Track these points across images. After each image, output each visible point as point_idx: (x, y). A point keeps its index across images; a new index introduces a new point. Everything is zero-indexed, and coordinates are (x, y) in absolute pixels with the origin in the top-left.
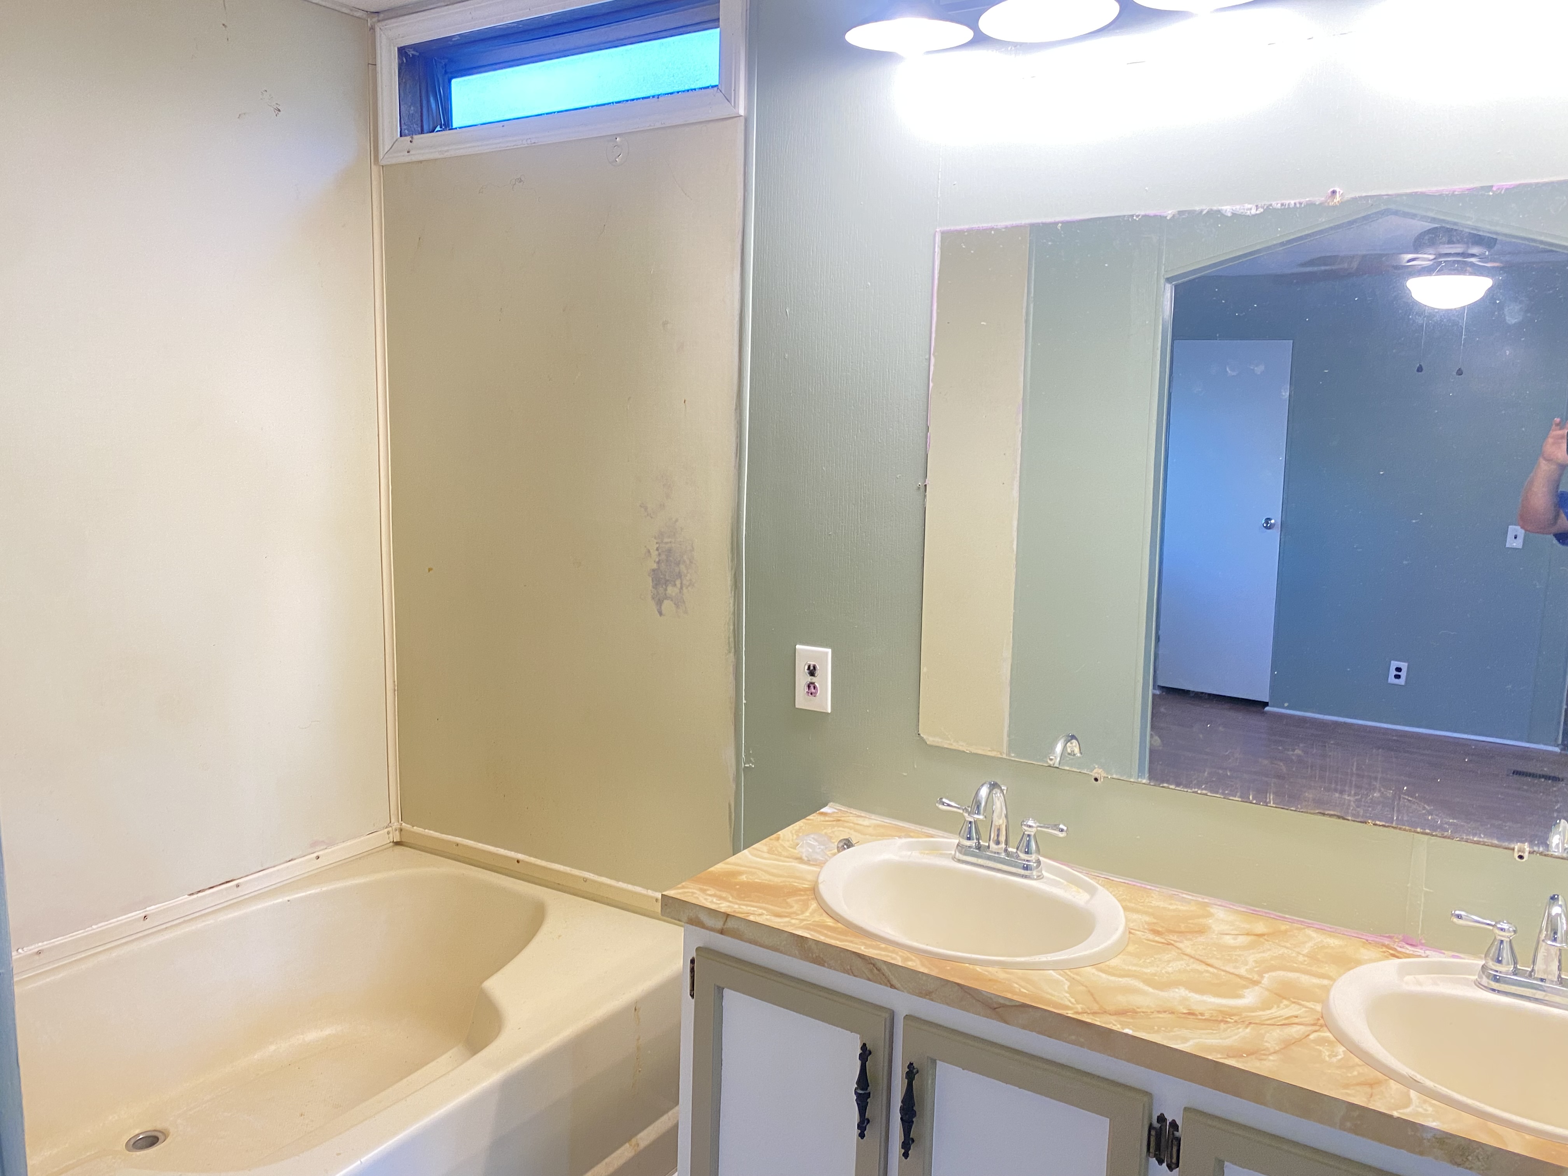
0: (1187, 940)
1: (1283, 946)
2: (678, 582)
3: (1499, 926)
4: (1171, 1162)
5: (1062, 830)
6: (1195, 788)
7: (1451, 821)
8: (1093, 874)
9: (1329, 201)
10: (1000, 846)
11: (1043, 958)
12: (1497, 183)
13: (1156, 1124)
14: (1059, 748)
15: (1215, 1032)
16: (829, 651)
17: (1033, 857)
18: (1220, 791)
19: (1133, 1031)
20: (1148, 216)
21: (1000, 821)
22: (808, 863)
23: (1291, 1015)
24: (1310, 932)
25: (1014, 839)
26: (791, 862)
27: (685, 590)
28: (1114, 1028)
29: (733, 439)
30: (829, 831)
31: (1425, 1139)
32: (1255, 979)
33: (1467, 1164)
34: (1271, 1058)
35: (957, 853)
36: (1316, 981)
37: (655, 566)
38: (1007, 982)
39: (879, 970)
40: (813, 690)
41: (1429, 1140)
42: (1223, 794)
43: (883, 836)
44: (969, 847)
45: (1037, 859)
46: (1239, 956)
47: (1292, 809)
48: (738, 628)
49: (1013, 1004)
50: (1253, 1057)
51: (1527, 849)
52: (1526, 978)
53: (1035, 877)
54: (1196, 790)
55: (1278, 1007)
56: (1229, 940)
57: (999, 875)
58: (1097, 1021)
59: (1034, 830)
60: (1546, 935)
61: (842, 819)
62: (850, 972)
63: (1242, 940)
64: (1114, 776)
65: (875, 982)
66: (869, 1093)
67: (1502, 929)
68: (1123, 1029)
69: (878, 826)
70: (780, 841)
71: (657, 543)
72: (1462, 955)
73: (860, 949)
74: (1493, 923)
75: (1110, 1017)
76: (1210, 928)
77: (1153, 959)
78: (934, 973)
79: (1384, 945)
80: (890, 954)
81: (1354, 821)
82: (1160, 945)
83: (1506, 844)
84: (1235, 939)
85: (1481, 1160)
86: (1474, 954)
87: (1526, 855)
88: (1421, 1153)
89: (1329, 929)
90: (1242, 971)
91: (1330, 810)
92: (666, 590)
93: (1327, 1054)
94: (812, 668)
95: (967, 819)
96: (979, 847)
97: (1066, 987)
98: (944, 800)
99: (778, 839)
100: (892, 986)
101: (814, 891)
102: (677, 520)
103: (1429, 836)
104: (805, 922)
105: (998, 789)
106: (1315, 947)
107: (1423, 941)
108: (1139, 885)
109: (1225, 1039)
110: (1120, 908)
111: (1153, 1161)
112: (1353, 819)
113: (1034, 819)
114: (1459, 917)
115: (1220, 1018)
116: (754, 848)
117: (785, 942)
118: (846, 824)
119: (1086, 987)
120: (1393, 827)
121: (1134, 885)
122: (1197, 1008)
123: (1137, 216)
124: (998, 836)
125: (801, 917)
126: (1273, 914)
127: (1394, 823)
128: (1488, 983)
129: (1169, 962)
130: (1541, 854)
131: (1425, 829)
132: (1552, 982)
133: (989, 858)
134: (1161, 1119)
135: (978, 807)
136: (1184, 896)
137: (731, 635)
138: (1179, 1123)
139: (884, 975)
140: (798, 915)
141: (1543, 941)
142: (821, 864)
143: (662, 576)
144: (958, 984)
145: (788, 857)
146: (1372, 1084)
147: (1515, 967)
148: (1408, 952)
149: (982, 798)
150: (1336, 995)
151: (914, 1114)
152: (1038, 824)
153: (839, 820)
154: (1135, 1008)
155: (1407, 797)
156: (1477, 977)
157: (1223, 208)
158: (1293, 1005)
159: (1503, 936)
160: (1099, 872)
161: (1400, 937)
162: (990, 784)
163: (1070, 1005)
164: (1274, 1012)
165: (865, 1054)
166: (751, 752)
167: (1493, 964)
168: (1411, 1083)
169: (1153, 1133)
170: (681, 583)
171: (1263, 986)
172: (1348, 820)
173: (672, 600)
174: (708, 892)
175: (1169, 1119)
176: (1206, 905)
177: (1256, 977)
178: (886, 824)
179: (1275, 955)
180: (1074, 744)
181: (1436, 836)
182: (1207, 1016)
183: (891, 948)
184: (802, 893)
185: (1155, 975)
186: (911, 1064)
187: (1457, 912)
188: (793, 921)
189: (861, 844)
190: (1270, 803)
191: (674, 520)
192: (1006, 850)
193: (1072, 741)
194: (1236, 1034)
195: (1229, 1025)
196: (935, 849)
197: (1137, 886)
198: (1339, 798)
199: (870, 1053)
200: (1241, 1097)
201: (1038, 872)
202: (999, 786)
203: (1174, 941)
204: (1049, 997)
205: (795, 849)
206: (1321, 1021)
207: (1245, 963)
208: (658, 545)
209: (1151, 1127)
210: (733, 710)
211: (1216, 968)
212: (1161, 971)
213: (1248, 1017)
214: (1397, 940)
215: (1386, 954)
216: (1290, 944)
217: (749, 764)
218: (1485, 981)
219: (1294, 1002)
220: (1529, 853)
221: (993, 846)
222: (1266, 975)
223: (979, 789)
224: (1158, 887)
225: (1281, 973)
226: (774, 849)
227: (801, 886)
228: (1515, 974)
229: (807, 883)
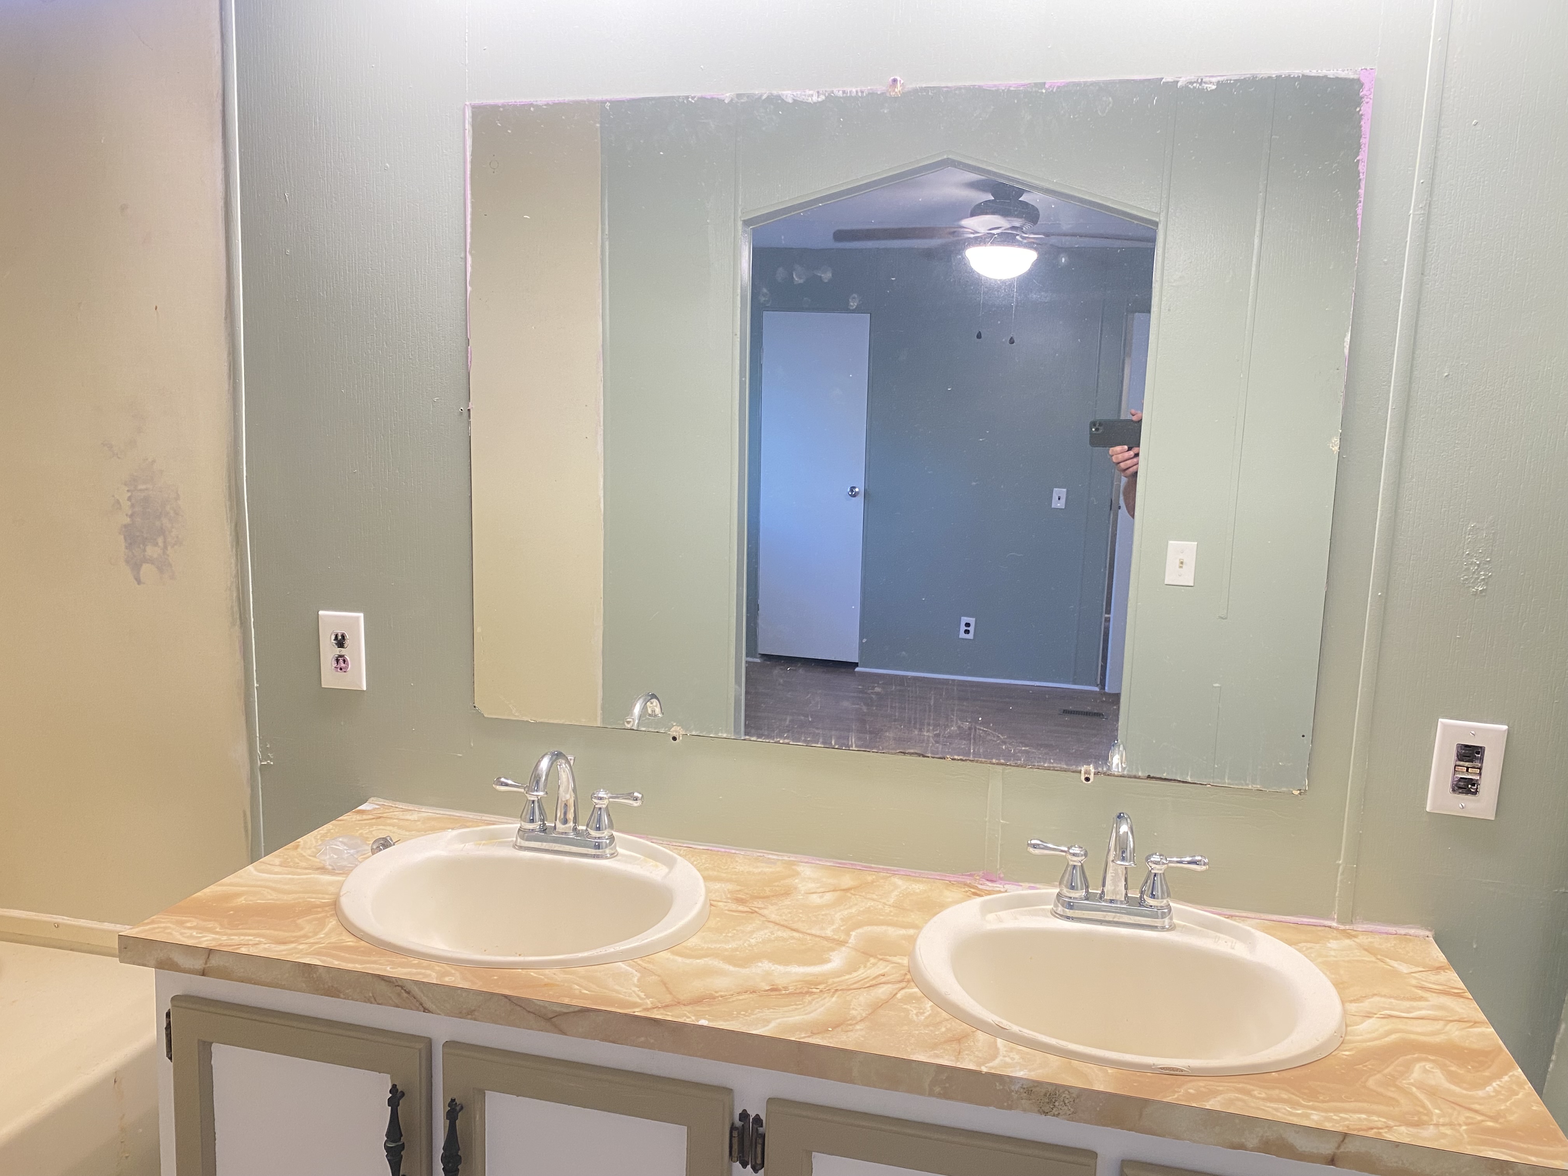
0: (772, 905)
1: (869, 899)
2: (160, 541)
3: (1071, 851)
4: (756, 1162)
5: (636, 799)
6: (777, 738)
7: (1023, 748)
8: (674, 844)
9: (890, 90)
10: (567, 825)
11: (611, 949)
12: (1049, 81)
13: (738, 1123)
14: (637, 709)
15: (800, 1006)
16: (361, 615)
17: (606, 833)
18: (803, 738)
19: (709, 1020)
20: (705, 98)
21: (567, 796)
22: (332, 872)
23: (878, 974)
24: (897, 881)
25: (584, 816)
26: (310, 874)
27: (170, 550)
28: (688, 1021)
29: (224, 355)
30: (365, 831)
31: (1013, 1091)
32: (841, 939)
33: (1055, 1111)
34: (858, 1027)
35: (519, 840)
36: (903, 932)
37: (128, 520)
38: (566, 984)
39: (408, 993)
40: (343, 665)
41: (1017, 1092)
42: (805, 741)
43: (433, 830)
44: (532, 830)
45: (609, 834)
46: (825, 915)
47: (874, 751)
48: (243, 593)
49: (571, 1010)
50: (839, 1029)
51: (1093, 771)
52: (1097, 901)
53: (608, 855)
54: (778, 740)
55: (865, 967)
56: (815, 899)
57: (567, 859)
58: (668, 1015)
59: (606, 802)
60: (1115, 855)
61: (385, 815)
62: (372, 1000)
63: (829, 897)
64: (694, 733)
65: (405, 1008)
66: (404, 1143)
67: (1074, 855)
68: (698, 1021)
69: (430, 819)
70: (299, 850)
71: (128, 491)
72: (1038, 886)
73: (385, 970)
74: (1066, 849)
75: (684, 1008)
76: (796, 888)
77: (735, 931)
78: (478, 986)
79: (966, 884)
80: (423, 971)
81: (933, 758)
82: (744, 915)
83: (1074, 768)
84: (821, 897)
85: (1068, 1104)
86: (1049, 882)
87: (1092, 777)
88: (1010, 1108)
89: (913, 875)
90: (829, 932)
91: (910, 749)
92: (144, 550)
93: (915, 1012)
94: (340, 637)
95: (529, 798)
96: (544, 830)
97: (635, 980)
98: (503, 780)
99: (297, 847)
100: (426, 1010)
101: (335, 906)
102: (154, 461)
103: (1004, 766)
104: (317, 946)
105: (563, 759)
106: (901, 895)
107: (1002, 876)
108: (723, 850)
109: (810, 1013)
110: (701, 878)
111: (737, 1165)
112: (933, 756)
113: (605, 789)
114: (1035, 846)
115: (806, 989)
116: (261, 862)
117: (287, 975)
118: (389, 821)
119: (659, 976)
120: (970, 760)
121: (718, 851)
122: (780, 982)
123: (693, 98)
124: (565, 814)
125: (311, 940)
126: (859, 865)
127: (971, 756)
128: (1063, 911)
129: (752, 932)
130: (1105, 774)
131: (1000, 760)
132: (1121, 902)
133: (555, 841)
134: (744, 1115)
135: (538, 783)
136: (770, 856)
137: (235, 604)
138: (763, 1117)
139: (415, 998)
140: (308, 937)
141: (1113, 861)
142: (345, 872)
143: (138, 534)
144: (506, 996)
145: (306, 869)
146: (960, 1039)
147: (1087, 892)
148: (988, 888)
149: (542, 771)
150: (922, 944)
151: (459, 1160)
152: (609, 795)
153: (380, 817)
154: (713, 993)
155: (982, 728)
156: (1051, 907)
157: (784, 92)
158: (881, 962)
159: (1074, 861)
160: (680, 841)
161: (981, 873)
162: (553, 754)
163: (638, 1000)
164: (861, 973)
165: (396, 1097)
166: (268, 746)
167: (1067, 891)
168: (998, 1031)
169: (735, 1134)
170: (165, 542)
171: (850, 945)
172: (928, 757)
173: (152, 564)
174: (189, 925)
175: (752, 1114)
176: (793, 863)
177: (843, 937)
178: (438, 815)
179: (861, 909)
180: (654, 704)
181: (1010, 765)
182: (791, 989)
183: (425, 963)
184: (319, 909)
185: (736, 949)
186: (453, 1100)
187: (1033, 842)
188: (301, 947)
189: (402, 842)
190: (852, 747)
191: (150, 460)
192: (575, 829)
193: (652, 700)
194: (823, 1005)
195: (815, 996)
196: (493, 838)
197: (721, 851)
198: (918, 735)
199: (403, 1094)
200: (827, 1078)
201: (611, 849)
202: (565, 755)
203: (758, 908)
204: (614, 994)
205: (315, 857)
206: (908, 977)
207: (832, 922)
208: (129, 494)
209: (733, 1128)
210: (243, 696)
211: (803, 933)
212: (743, 944)
213: (834, 983)
214: (978, 878)
215: (968, 894)
216: (877, 895)
217: (266, 761)
218: (1060, 909)
219: (881, 959)
220: (1094, 774)
221: (560, 826)
222: (853, 933)
223: (539, 761)
224: (743, 850)
225: (869, 928)
226: (289, 860)
227: (318, 902)
228: (1087, 899)
229: (327, 896)
